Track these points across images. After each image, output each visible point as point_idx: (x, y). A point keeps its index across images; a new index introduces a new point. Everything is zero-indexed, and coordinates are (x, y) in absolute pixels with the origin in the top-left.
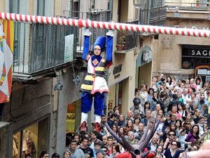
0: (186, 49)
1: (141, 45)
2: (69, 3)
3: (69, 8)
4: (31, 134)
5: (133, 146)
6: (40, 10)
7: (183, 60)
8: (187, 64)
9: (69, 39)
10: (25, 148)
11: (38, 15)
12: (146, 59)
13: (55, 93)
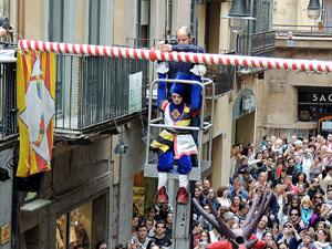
0: (304, 94)
1: (239, 87)
2: (135, 27)
3: (134, 35)
4: (81, 218)
5: (234, 231)
6: (94, 36)
7: (300, 108)
8: (305, 114)
9: (136, 79)
10: (73, 238)
11: (90, 43)
12: (247, 107)
13: (116, 157)
